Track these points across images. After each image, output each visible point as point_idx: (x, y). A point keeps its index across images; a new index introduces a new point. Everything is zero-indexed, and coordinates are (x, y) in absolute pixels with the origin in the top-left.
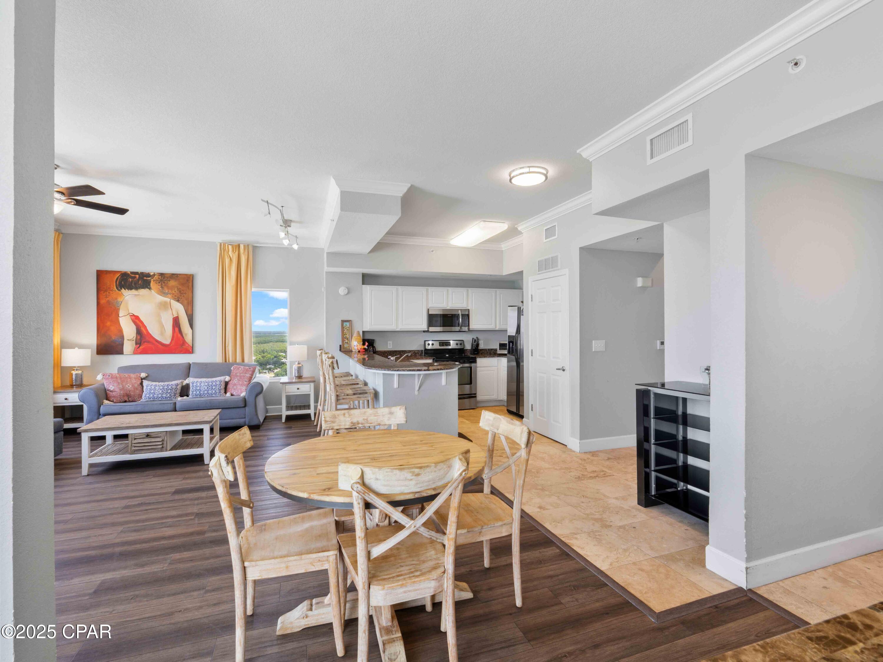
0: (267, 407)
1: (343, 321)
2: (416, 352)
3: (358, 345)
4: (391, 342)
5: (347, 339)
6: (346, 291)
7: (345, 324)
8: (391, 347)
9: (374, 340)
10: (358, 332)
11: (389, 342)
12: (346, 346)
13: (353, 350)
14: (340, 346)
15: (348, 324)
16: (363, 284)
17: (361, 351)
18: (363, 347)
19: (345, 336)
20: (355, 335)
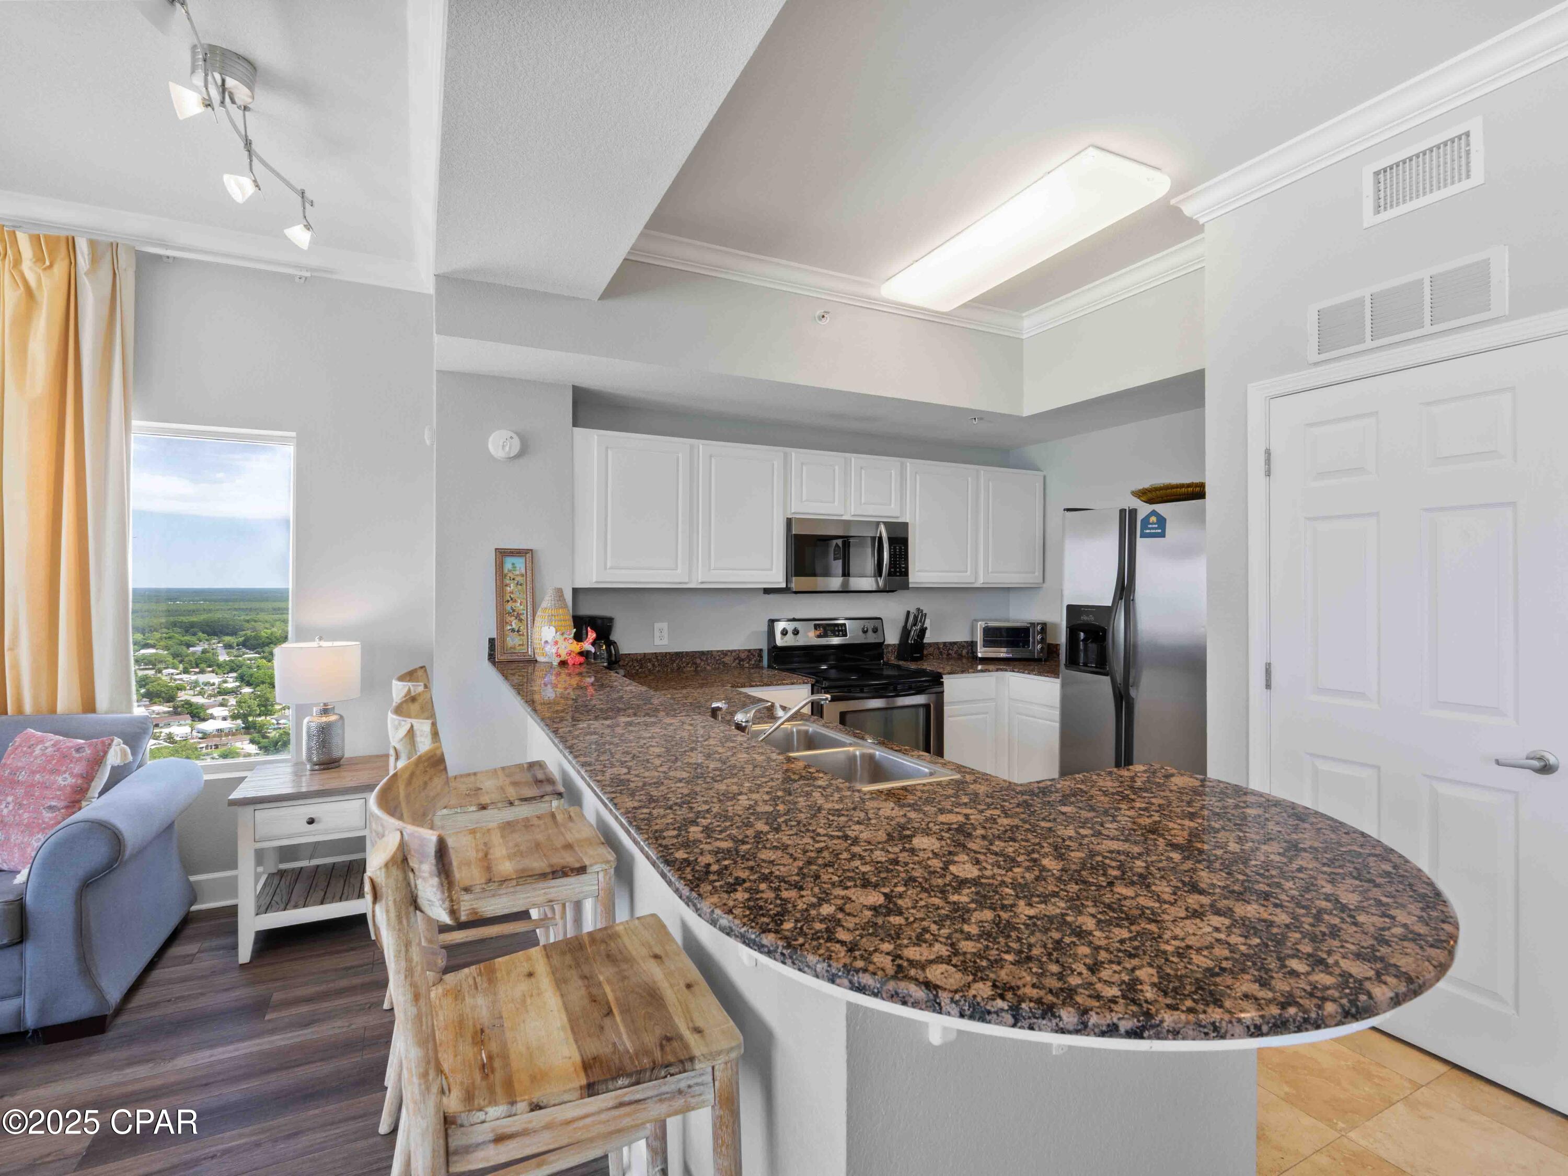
0: (193, 878)
1: (502, 554)
2: (743, 656)
3: (559, 638)
4: (665, 625)
5: (518, 617)
6: (516, 445)
7: (509, 562)
8: (665, 642)
9: (611, 620)
10: (559, 592)
11: (657, 626)
12: (513, 641)
13: (540, 659)
14: (492, 641)
15: (520, 563)
16: (575, 424)
17: (570, 662)
18: (576, 647)
19: (508, 607)
20: (547, 602)
